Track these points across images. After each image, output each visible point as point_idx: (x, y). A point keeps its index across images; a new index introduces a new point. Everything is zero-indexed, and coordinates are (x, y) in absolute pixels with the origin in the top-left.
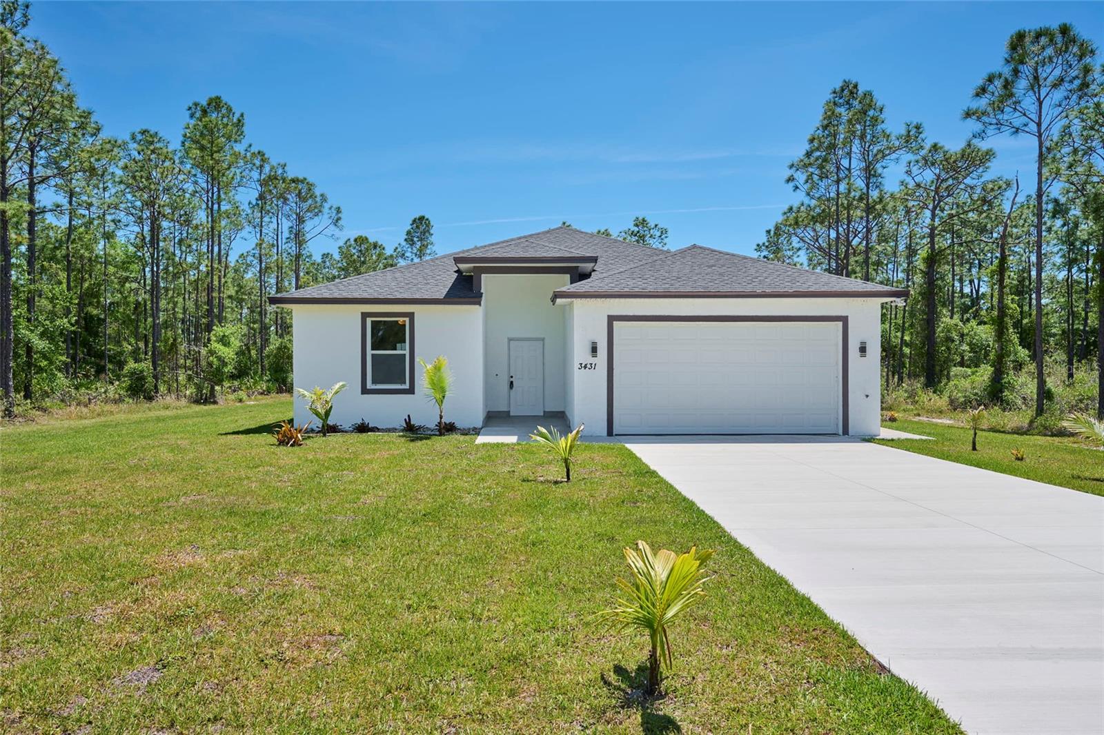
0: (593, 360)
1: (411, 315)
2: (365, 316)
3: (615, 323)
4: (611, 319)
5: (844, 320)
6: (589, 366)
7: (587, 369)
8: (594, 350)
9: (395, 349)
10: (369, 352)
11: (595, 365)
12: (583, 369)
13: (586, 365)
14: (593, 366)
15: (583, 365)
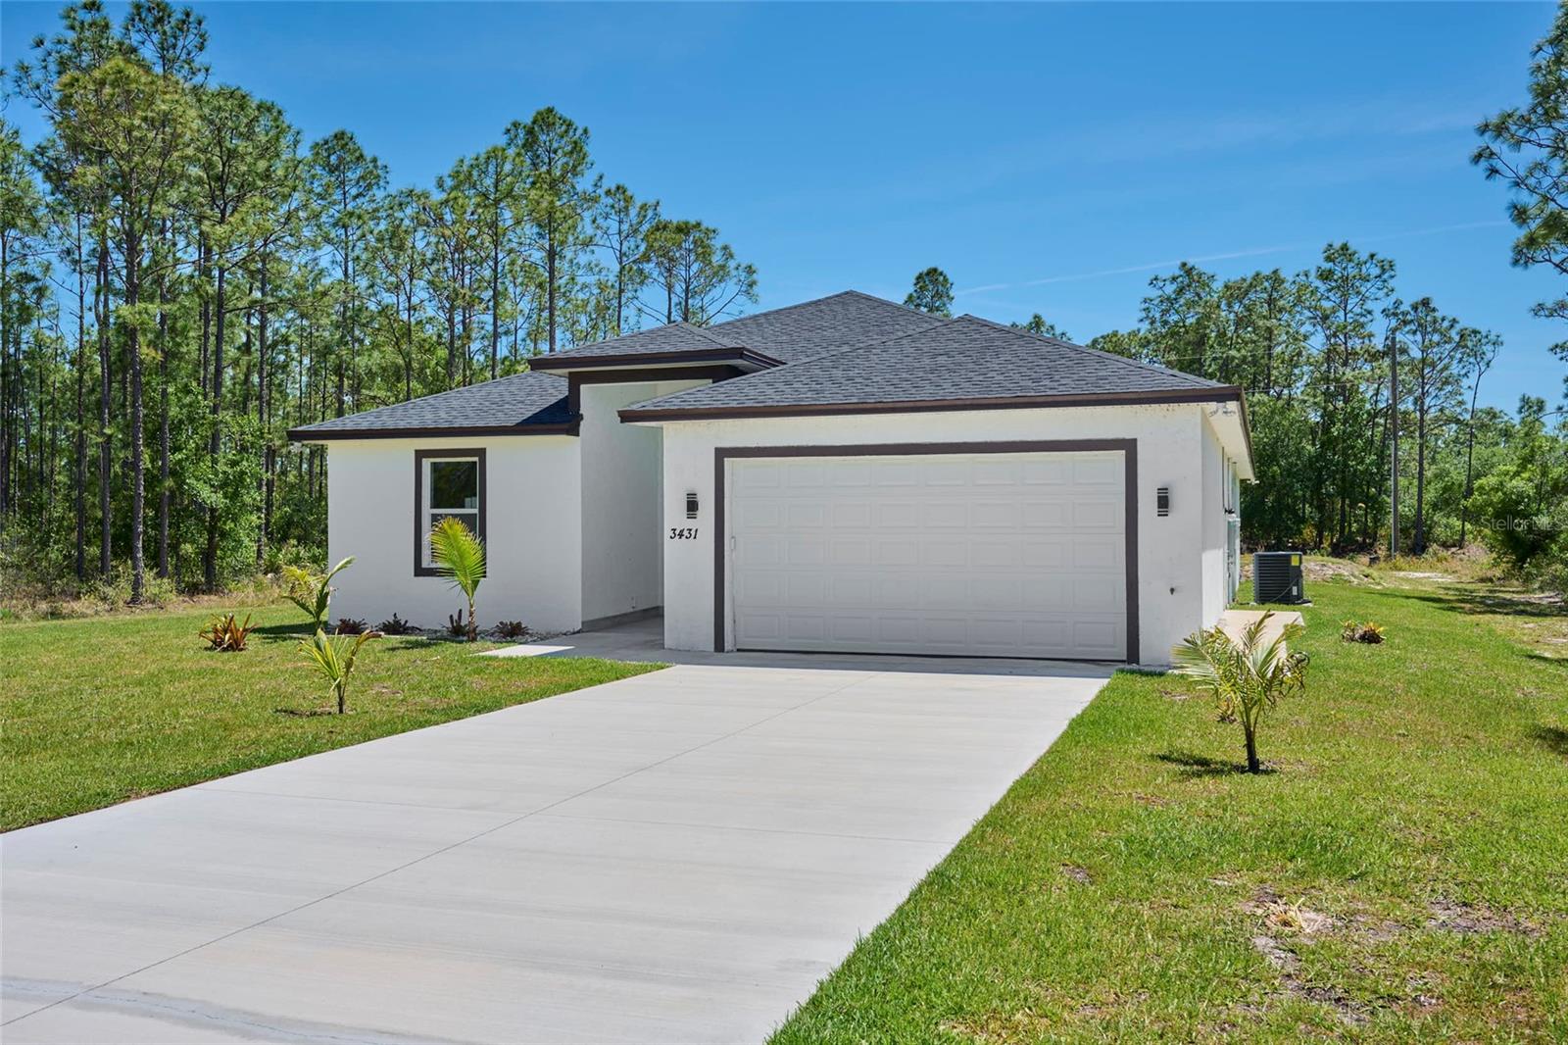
0: (691, 524)
1: (481, 453)
2: (420, 455)
3: (727, 460)
4: (722, 454)
5: (1129, 446)
6: (686, 533)
7: (683, 538)
8: (692, 506)
9: (463, 507)
10: (427, 510)
11: (696, 530)
12: (677, 537)
13: (682, 531)
14: (693, 533)
15: (677, 532)
